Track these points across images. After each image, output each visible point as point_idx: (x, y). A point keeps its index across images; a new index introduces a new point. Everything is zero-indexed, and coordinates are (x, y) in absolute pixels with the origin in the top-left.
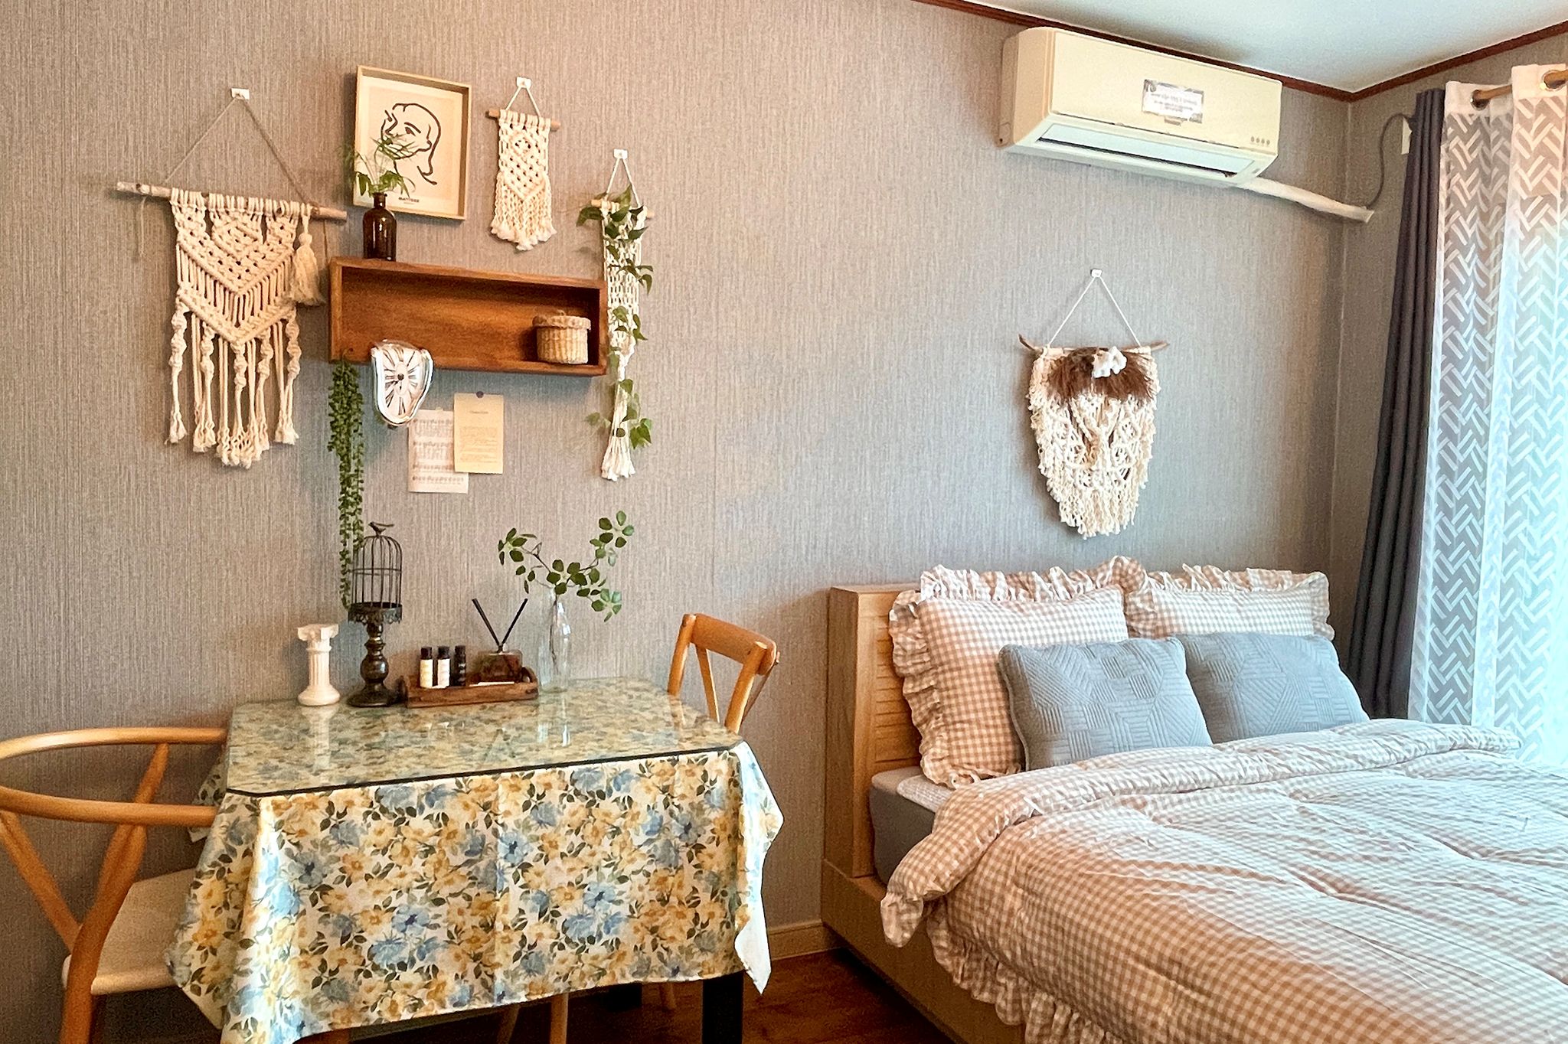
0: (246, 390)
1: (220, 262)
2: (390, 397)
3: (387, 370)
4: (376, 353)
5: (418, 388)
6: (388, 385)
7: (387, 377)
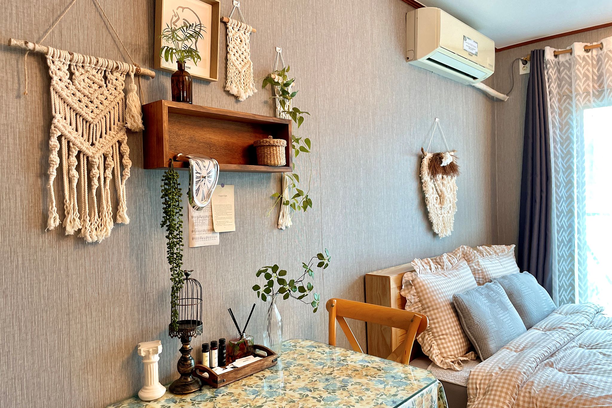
1: (80, 101)
2: (198, 190)
3: (198, 173)
4: (193, 162)
5: (211, 184)
6: (197, 182)
7: (197, 177)
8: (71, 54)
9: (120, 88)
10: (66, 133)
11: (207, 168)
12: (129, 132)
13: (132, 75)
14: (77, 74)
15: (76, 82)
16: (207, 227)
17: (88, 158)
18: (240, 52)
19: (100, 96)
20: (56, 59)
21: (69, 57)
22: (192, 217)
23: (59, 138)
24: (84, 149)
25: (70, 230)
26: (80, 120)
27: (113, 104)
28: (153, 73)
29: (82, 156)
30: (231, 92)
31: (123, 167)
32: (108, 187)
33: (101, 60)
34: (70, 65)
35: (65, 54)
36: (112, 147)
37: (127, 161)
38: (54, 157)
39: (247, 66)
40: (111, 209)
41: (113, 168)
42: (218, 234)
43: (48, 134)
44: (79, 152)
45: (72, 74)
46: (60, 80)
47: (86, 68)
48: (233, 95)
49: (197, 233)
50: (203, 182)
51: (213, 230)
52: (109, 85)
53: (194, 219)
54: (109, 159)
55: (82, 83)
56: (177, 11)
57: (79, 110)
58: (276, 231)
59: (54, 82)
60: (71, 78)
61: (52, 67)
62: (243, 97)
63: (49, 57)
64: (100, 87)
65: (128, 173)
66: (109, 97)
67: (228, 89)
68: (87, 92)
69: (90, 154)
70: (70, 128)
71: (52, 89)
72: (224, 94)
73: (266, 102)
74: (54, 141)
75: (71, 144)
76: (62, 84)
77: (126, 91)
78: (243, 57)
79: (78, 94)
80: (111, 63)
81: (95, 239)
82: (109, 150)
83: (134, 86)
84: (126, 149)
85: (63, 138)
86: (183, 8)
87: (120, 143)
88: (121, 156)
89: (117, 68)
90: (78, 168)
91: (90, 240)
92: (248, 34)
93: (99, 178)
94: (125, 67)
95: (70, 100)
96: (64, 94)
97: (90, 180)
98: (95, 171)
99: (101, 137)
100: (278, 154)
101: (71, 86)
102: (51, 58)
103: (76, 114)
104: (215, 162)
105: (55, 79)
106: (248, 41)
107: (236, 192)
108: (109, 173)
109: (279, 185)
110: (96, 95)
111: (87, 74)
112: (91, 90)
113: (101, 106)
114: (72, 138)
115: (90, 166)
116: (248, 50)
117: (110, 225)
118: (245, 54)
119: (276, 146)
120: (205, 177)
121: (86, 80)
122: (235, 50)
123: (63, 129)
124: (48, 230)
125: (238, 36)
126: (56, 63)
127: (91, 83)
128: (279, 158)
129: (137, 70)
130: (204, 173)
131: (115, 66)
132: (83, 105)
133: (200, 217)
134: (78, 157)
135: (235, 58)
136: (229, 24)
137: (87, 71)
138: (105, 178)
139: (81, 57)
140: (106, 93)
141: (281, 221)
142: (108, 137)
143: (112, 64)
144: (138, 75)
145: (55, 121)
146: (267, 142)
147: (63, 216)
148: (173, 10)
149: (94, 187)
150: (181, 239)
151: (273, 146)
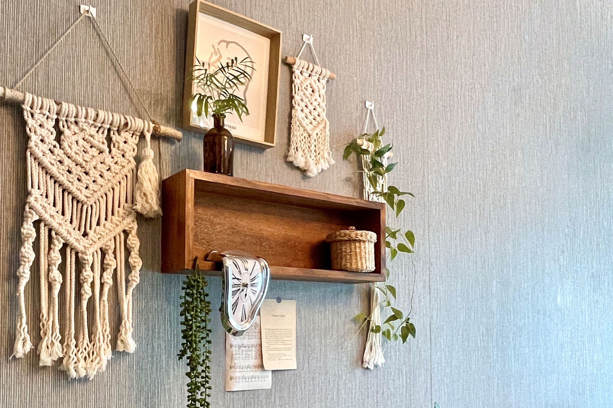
0: (91, 301)
1: (69, 172)
2: (235, 305)
3: (235, 278)
4: (228, 262)
5: (256, 295)
6: (234, 293)
7: (234, 286)
8: (58, 104)
9: (131, 155)
10: (46, 216)
11: (250, 271)
12: (140, 217)
13: (148, 136)
14: (67, 132)
15: (65, 144)
16: (253, 361)
17: (77, 253)
18: (311, 107)
19: (99, 166)
20: (37, 111)
21: (55, 108)
22: (231, 346)
23: (37, 224)
24: (72, 240)
25: (46, 359)
26: (68, 199)
27: (119, 177)
28: (179, 134)
29: (68, 250)
30: (296, 163)
31: (129, 268)
32: (105, 298)
33: (102, 114)
34: (57, 121)
35: (49, 103)
36: (115, 238)
37: (136, 261)
38: (28, 251)
39: (321, 126)
40: (108, 329)
41: (115, 270)
42: (270, 374)
43: (20, 218)
44: (65, 245)
45: (60, 133)
46: (42, 141)
47: (80, 124)
48: (298, 168)
49: (237, 370)
50: (244, 293)
51: (262, 366)
52: (114, 150)
53: (234, 349)
54: (110, 257)
55: (74, 146)
56: (220, 47)
57: (67, 184)
58: (359, 372)
59: (32, 144)
60: (58, 139)
61: (30, 121)
62: (314, 171)
63: (26, 107)
64: (101, 152)
65: (136, 277)
66: (113, 167)
67: (290, 159)
68: (80, 159)
69: (80, 248)
70: (52, 210)
71: (28, 154)
72: (285, 166)
73: (348, 180)
74: (28, 229)
75: (53, 233)
76: (45, 147)
77: (138, 160)
78: (315, 113)
79: (67, 161)
80: (117, 117)
81: (83, 374)
82: (109, 243)
83: (149, 152)
84: (134, 242)
85: (42, 225)
86: (228, 43)
87: (126, 233)
88: (128, 252)
89: (126, 124)
90: (62, 268)
91: (73, 374)
92: (324, 82)
93: (93, 284)
94: (138, 123)
95: (54, 170)
96: (46, 161)
97: (79, 285)
98: (87, 273)
99: (98, 224)
100: (363, 253)
101: (57, 151)
102: (29, 109)
103: (64, 191)
104: (264, 263)
105: (34, 139)
106: (323, 92)
107: (298, 311)
108: (108, 277)
109: (366, 302)
110: (93, 163)
111: (82, 135)
112: (87, 157)
113: (100, 180)
114: (55, 225)
115: (79, 265)
116: (323, 105)
117: (106, 354)
118: (318, 109)
119: (360, 241)
120: (246, 285)
121: (81, 142)
122: (303, 104)
123: (42, 211)
124: (14, 356)
125: (308, 83)
126: (36, 116)
127: (88, 146)
128: (363, 259)
129: (155, 129)
130: (246, 279)
131: (123, 123)
132: (73, 177)
133: (243, 346)
134: (63, 252)
135: (303, 115)
136: (295, 67)
137: (82, 130)
138: (102, 285)
139: (73, 108)
140: (109, 160)
141: (367, 357)
142: (108, 224)
143: (118, 119)
144: (156, 136)
145: (31, 199)
146: (345, 235)
147: (37, 339)
148: (213, 46)
149: (84, 297)
150: (207, 379)
151: (355, 241)
